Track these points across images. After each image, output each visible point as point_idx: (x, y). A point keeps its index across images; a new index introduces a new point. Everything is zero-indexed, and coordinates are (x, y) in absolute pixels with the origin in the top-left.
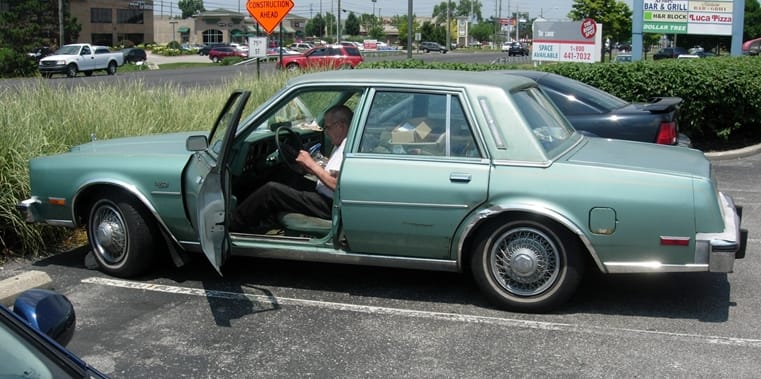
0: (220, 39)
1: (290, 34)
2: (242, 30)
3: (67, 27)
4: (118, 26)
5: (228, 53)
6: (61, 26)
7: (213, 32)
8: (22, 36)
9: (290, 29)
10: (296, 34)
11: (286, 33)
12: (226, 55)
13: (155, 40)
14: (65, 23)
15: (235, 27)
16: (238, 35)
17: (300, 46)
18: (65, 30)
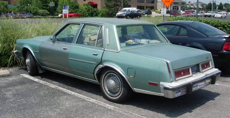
0: (178, 9)
1: (200, 9)
2: (185, 7)
3: (124, 3)
4: (146, 4)
5: (177, 13)
6: (122, 3)
7: (176, 7)
8: (111, 6)
9: (200, 7)
10: (202, 9)
11: (199, 8)
12: (176, 14)
13: (157, 9)
14: (123, 2)
15: (183, 5)
16: (183, 8)
17: (201, 12)
18: (123, 4)
